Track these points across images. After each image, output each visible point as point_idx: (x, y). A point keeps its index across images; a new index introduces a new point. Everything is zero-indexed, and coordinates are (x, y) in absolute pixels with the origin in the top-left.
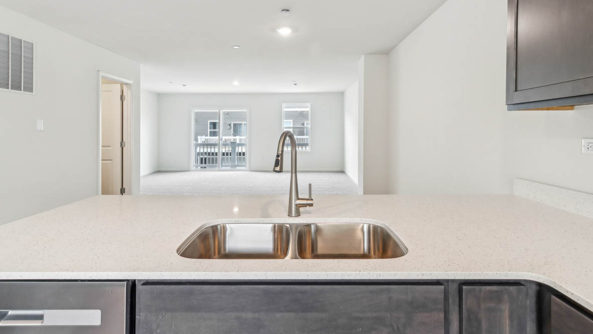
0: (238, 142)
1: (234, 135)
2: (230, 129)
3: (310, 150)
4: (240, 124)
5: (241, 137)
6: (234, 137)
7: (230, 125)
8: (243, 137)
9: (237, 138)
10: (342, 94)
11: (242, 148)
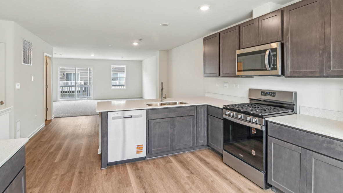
0: (70, 85)
1: (67, 80)
2: (64, 76)
3: (126, 88)
4: (71, 74)
5: (72, 82)
6: (67, 82)
7: (64, 74)
8: (73, 82)
9: (69, 82)
10: (141, 62)
11: (72, 88)
